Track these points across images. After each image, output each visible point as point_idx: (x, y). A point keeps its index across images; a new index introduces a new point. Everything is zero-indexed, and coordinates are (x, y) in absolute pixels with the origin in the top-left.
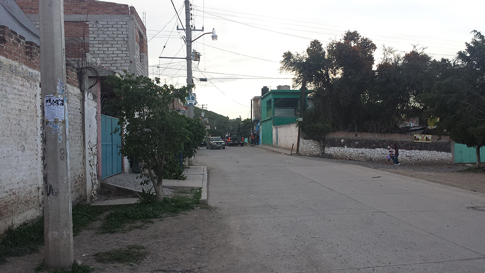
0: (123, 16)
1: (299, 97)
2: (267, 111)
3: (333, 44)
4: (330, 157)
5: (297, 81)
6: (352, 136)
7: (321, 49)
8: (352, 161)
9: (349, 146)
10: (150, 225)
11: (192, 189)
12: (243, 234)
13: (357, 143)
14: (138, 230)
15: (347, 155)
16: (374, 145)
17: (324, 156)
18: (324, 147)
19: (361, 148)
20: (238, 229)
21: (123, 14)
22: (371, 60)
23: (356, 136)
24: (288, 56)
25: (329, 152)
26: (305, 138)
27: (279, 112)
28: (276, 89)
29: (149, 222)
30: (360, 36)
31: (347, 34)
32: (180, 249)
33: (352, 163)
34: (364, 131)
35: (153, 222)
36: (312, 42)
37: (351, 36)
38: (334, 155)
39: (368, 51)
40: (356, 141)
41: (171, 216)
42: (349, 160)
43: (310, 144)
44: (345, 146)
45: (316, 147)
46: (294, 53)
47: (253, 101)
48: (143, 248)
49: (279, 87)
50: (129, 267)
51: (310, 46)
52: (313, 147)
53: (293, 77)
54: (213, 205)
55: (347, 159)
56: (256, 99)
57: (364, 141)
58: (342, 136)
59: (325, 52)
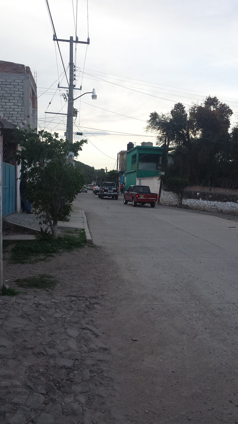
0: (20, 74)
1: (161, 153)
2: (132, 164)
3: (195, 107)
4: (187, 207)
5: (160, 139)
6: (206, 190)
7: (184, 112)
8: (206, 212)
9: (204, 199)
10: (52, 258)
11: (76, 230)
12: (130, 270)
13: (211, 196)
14: (43, 262)
15: (201, 206)
16: (225, 199)
17: (181, 206)
18: (181, 199)
19: (214, 201)
20: (125, 266)
21: (20, 73)
22: (228, 123)
23: (210, 190)
24: (154, 116)
25: (186, 203)
26: (166, 190)
27: (142, 166)
28: (140, 145)
29: (51, 256)
30: (219, 102)
31: (208, 100)
32: (82, 280)
33: (206, 214)
34: (217, 186)
35: (53, 256)
36: (176, 104)
37: (212, 101)
38: (190, 206)
39: (225, 115)
40: (210, 195)
41: (67, 252)
42: (203, 210)
43: (170, 196)
44: (200, 199)
45: (175, 198)
46: (160, 113)
47: (119, 155)
48: (52, 277)
49: (143, 143)
50: (46, 292)
51: (174, 108)
52: (172, 198)
53: (157, 135)
54: (97, 244)
55: (201, 210)
56: (122, 153)
57: (217, 195)
58: (199, 190)
59: (187, 115)
